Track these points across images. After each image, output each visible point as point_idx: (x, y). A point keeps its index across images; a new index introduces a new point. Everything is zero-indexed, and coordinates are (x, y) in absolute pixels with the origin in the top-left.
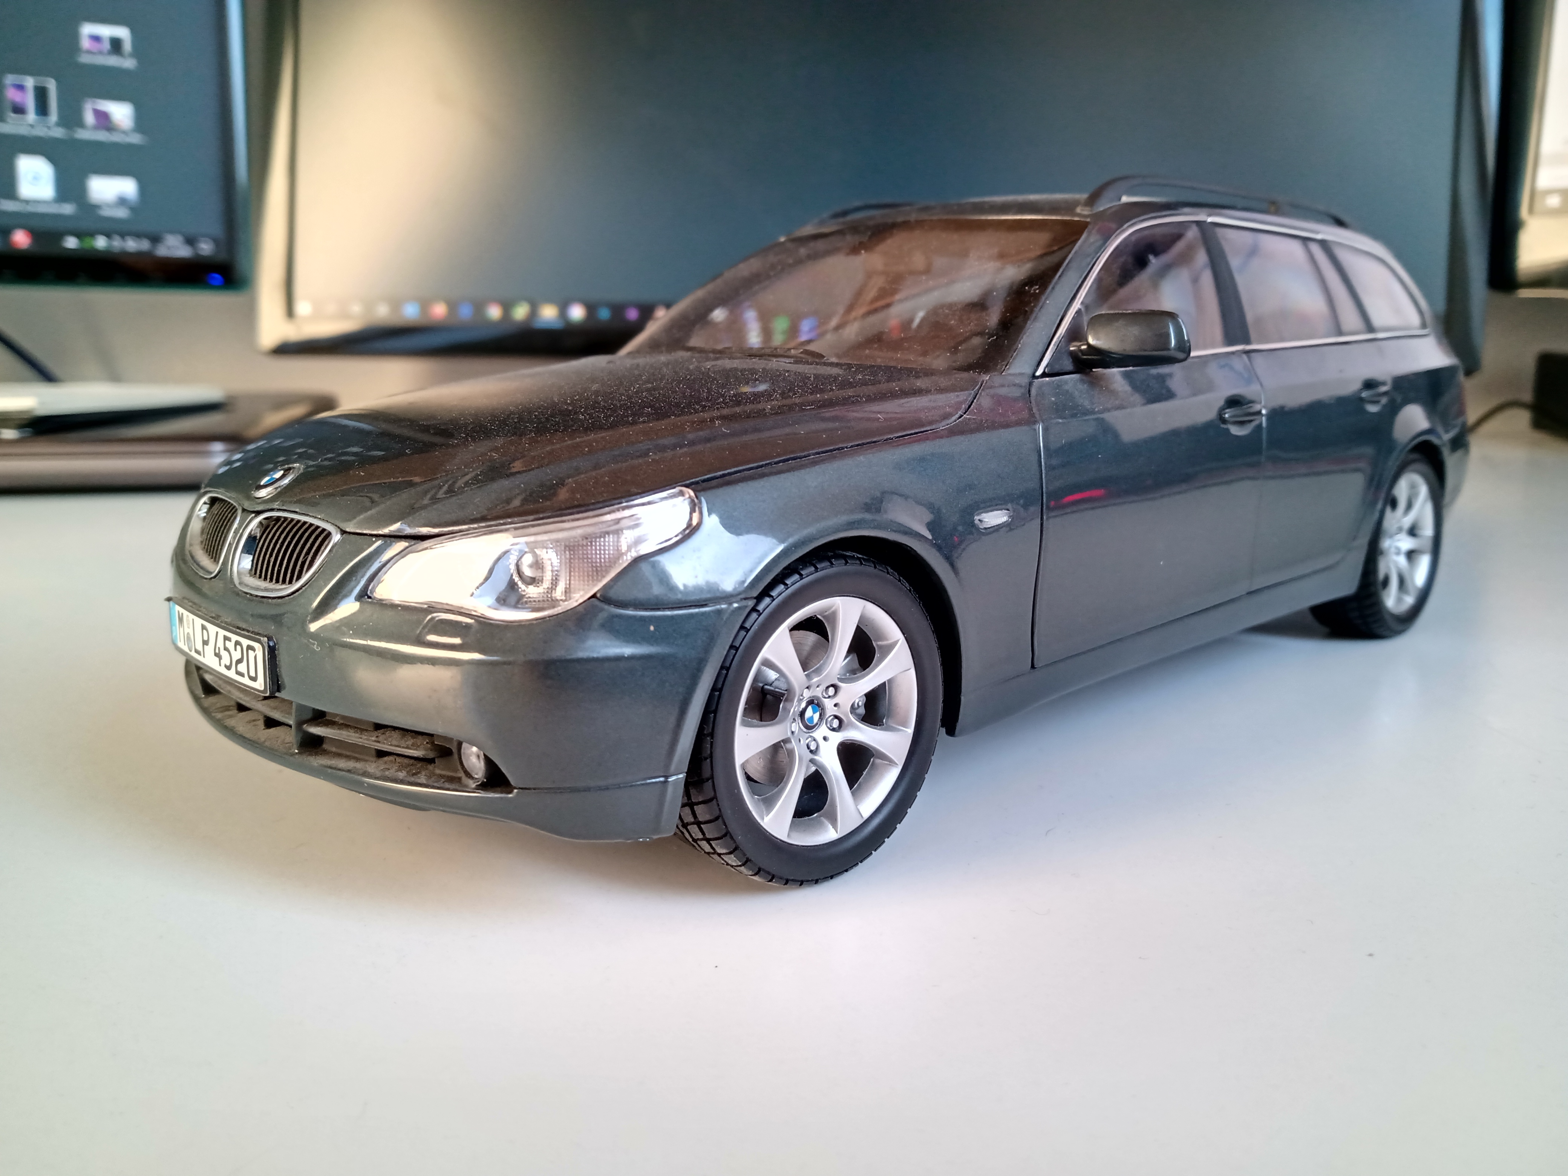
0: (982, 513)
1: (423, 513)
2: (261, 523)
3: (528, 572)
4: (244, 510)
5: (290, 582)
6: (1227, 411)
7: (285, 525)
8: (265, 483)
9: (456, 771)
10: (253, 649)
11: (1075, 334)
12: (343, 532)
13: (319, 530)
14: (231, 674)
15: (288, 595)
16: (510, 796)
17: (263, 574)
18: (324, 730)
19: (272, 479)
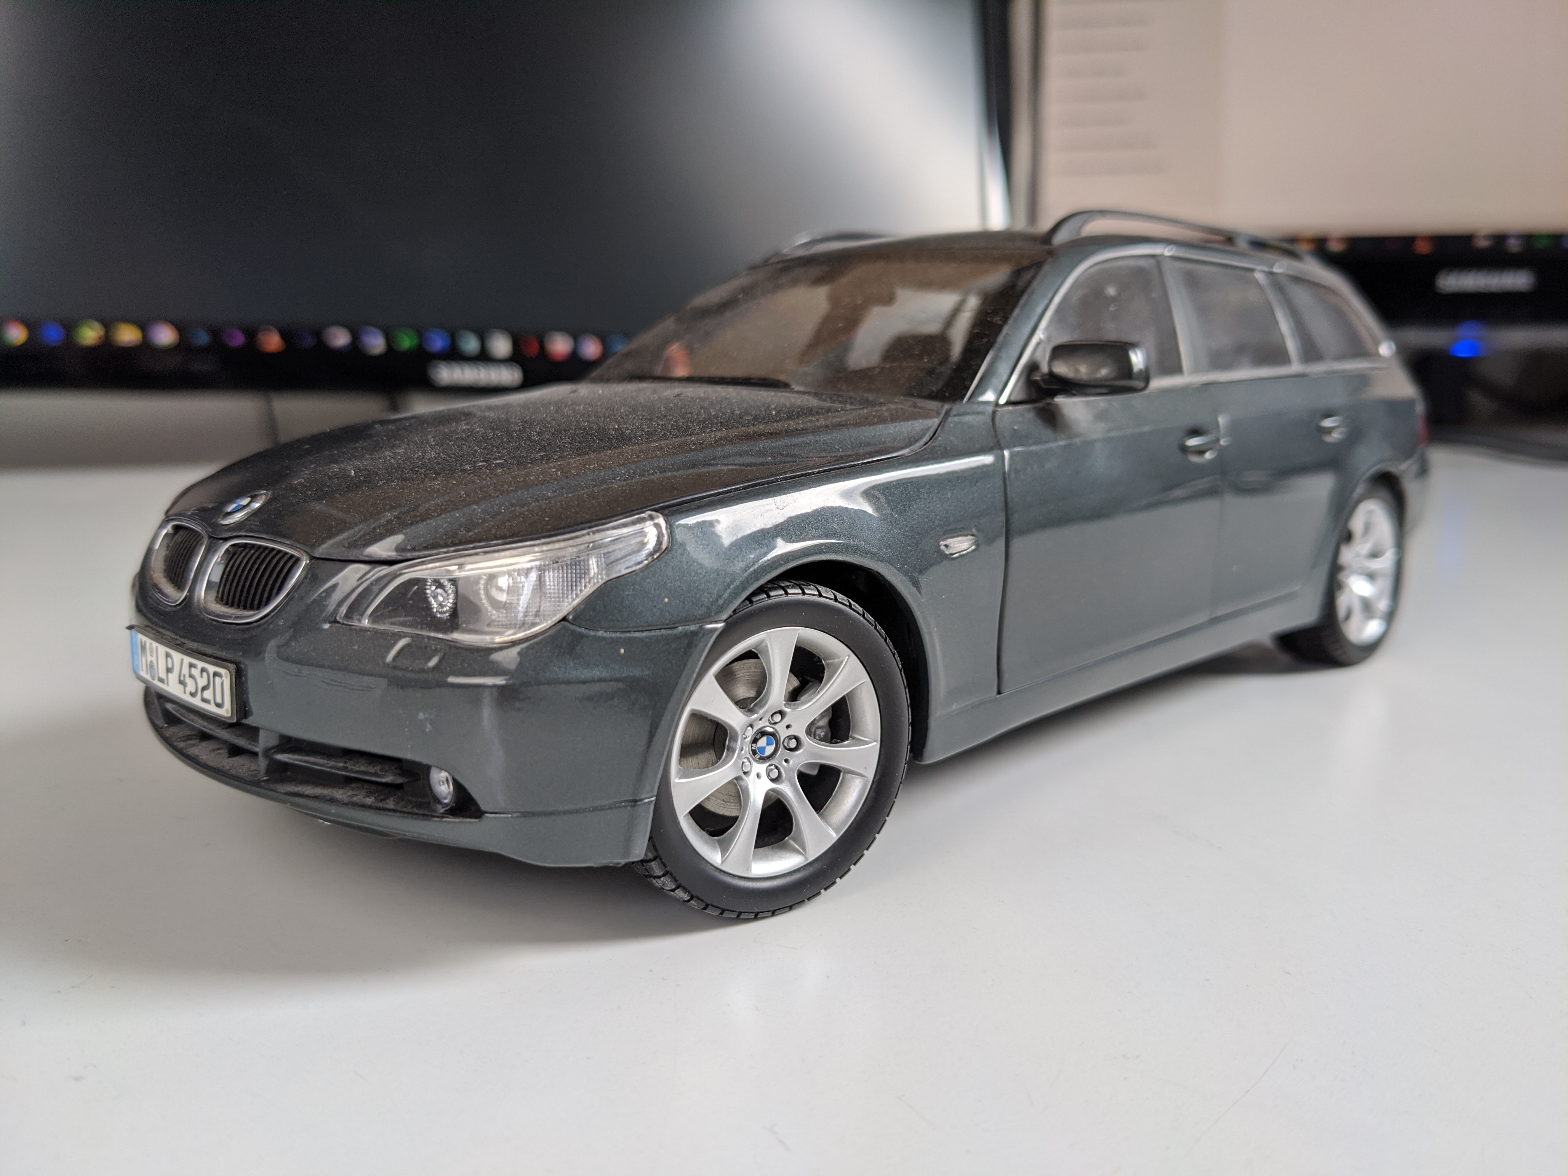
0: (948, 539)
2: (227, 550)
3: (497, 596)
4: (210, 537)
5: (259, 608)
6: (1187, 440)
7: (249, 553)
8: (233, 509)
9: (424, 795)
10: (220, 675)
12: (312, 558)
13: (288, 556)
14: (196, 702)
15: (256, 622)
16: (482, 820)
17: (230, 601)
18: (290, 756)
19: (239, 505)
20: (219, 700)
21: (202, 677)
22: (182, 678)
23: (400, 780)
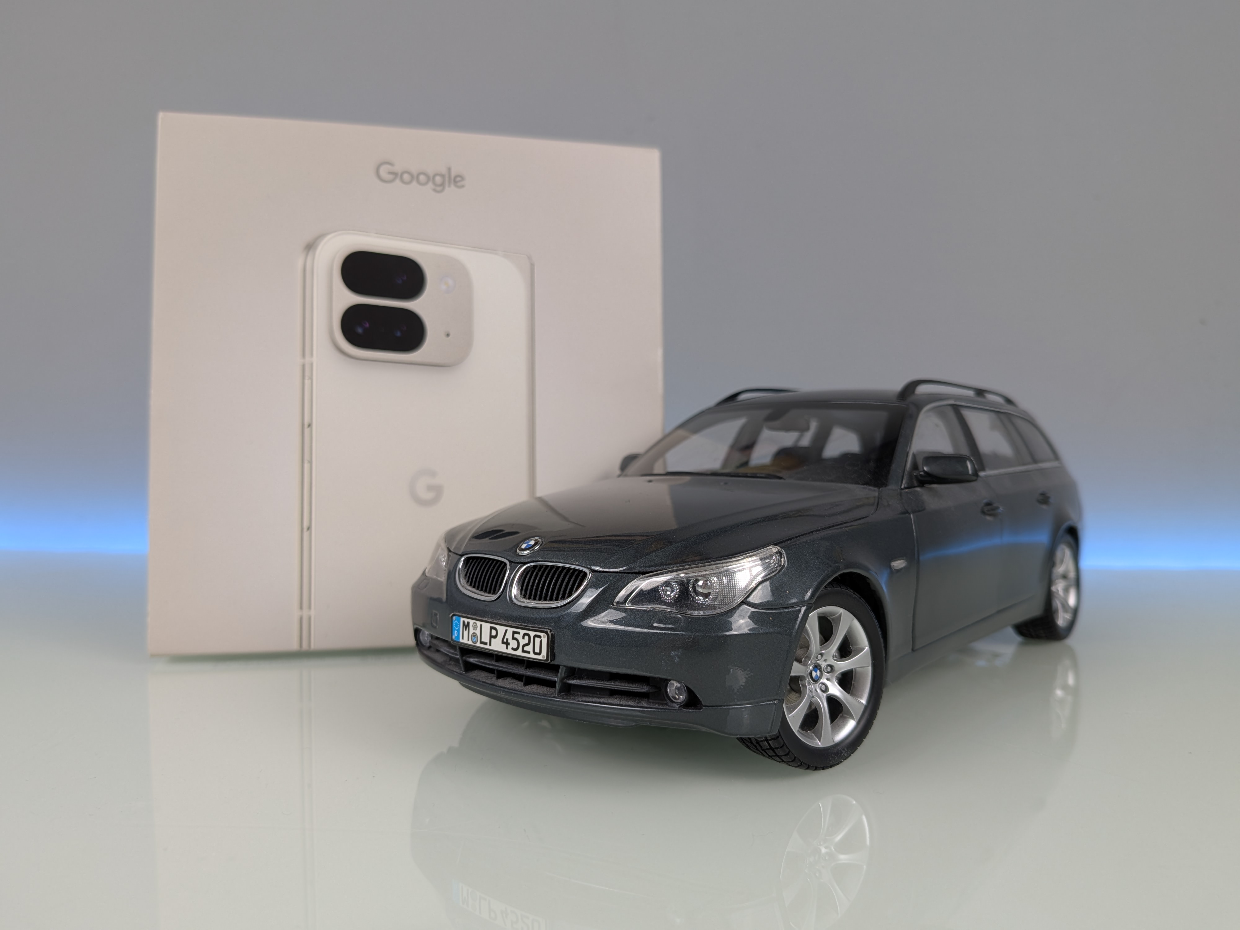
0: (893, 561)
1: (641, 560)
2: (527, 569)
3: (700, 590)
4: (511, 562)
5: (557, 599)
6: (985, 508)
7: (542, 569)
8: (526, 547)
9: (664, 699)
10: (540, 637)
11: (915, 467)
12: (595, 572)
13: (571, 571)
14: (519, 653)
15: (561, 607)
16: (702, 710)
17: (532, 596)
18: (578, 681)
19: (528, 545)
20: (537, 651)
21: (523, 638)
22: (505, 640)
23: (651, 690)
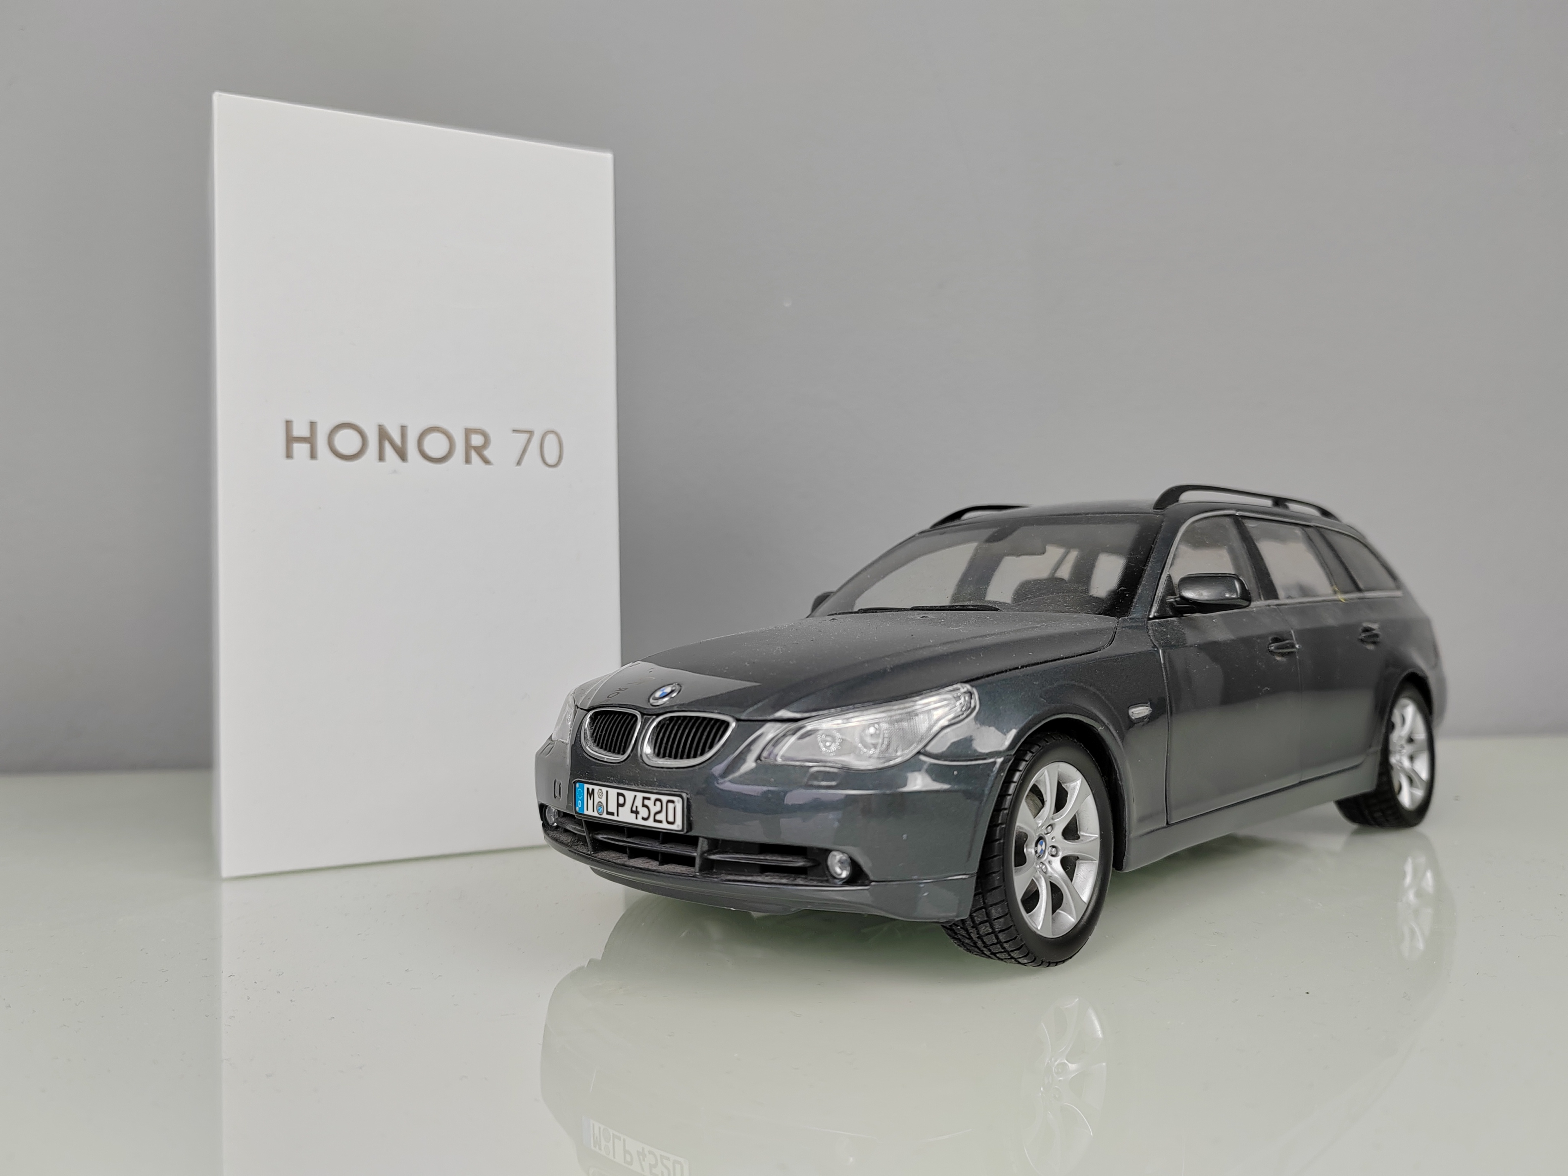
0: (1132, 708)
1: (795, 705)
2: (660, 722)
3: (869, 740)
4: (643, 714)
5: (695, 756)
6: (1273, 645)
7: (680, 722)
8: (661, 695)
9: (825, 875)
10: (673, 802)
11: (1171, 589)
12: (738, 720)
14: (650, 823)
15: (698, 764)
16: (870, 886)
17: (667, 754)
18: (722, 856)
19: (663, 693)
20: (671, 819)
21: (655, 805)
22: (634, 809)
23: (809, 864)
